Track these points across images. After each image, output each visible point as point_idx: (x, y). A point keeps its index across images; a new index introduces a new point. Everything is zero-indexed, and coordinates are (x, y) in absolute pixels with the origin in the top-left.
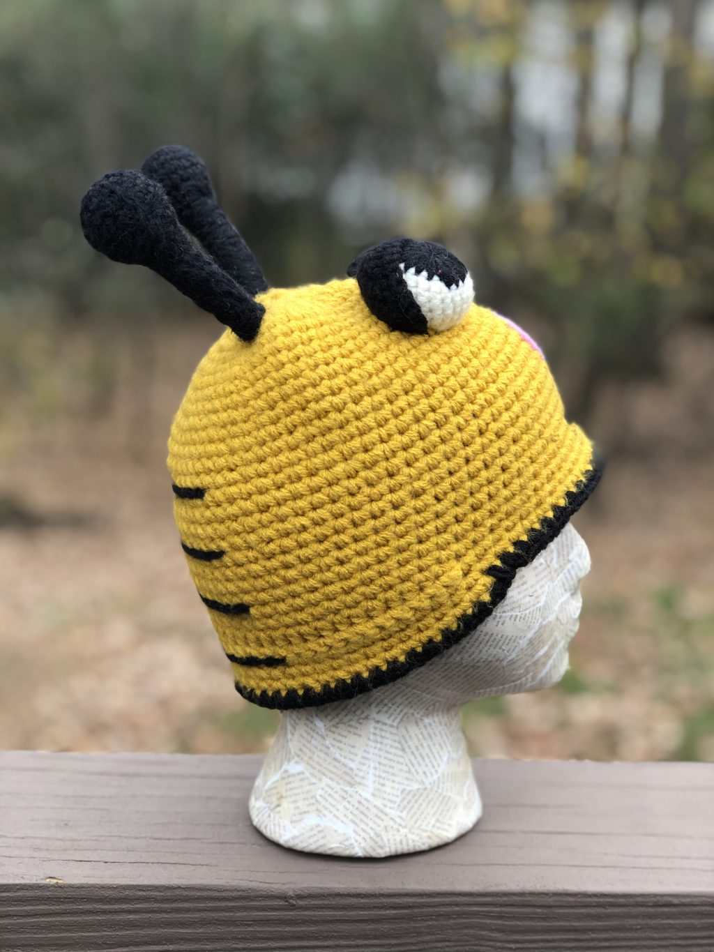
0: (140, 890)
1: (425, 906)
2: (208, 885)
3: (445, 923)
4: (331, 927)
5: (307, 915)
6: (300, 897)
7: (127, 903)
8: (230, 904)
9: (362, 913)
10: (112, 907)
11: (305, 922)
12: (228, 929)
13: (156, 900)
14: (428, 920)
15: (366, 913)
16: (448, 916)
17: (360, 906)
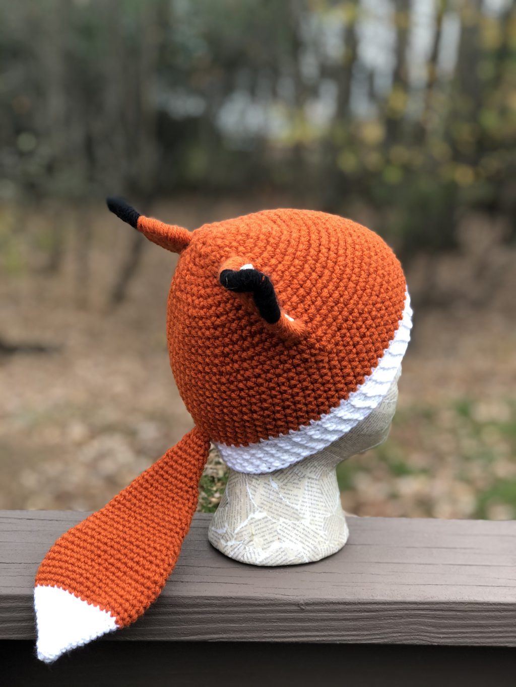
0: (207, 599)
1: (387, 610)
2: (250, 597)
3: (399, 621)
4: (326, 623)
5: (311, 616)
6: (307, 604)
7: (197, 608)
8: (263, 608)
9: (346, 614)
10: (188, 610)
11: (310, 620)
12: (261, 624)
13: (216, 605)
14: (388, 619)
15: (349, 614)
16: (401, 617)
17: (346, 610)
